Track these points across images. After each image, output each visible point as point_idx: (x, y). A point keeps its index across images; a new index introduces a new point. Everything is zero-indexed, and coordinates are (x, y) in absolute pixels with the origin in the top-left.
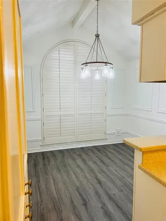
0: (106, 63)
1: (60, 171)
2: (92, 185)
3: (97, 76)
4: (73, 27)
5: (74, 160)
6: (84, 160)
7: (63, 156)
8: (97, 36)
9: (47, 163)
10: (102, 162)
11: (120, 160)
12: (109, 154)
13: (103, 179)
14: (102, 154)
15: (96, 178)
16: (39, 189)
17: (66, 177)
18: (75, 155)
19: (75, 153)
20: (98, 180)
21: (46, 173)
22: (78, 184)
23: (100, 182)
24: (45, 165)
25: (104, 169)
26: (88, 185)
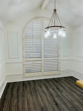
0: (60, 27)
1: (32, 94)
2: (52, 106)
3: (55, 36)
4: (41, 9)
5: (41, 87)
6: (47, 88)
7: (35, 84)
8: (55, 10)
9: (25, 89)
10: (58, 89)
11: (69, 88)
12: (62, 84)
13: (59, 102)
14: (58, 83)
15: (54, 101)
16: (18, 108)
17: (35, 100)
18: (42, 84)
19: (42, 82)
20: (56, 102)
21: (23, 96)
22: (43, 105)
23: (57, 104)
24: (23, 90)
25: (59, 94)
26: (49, 106)
